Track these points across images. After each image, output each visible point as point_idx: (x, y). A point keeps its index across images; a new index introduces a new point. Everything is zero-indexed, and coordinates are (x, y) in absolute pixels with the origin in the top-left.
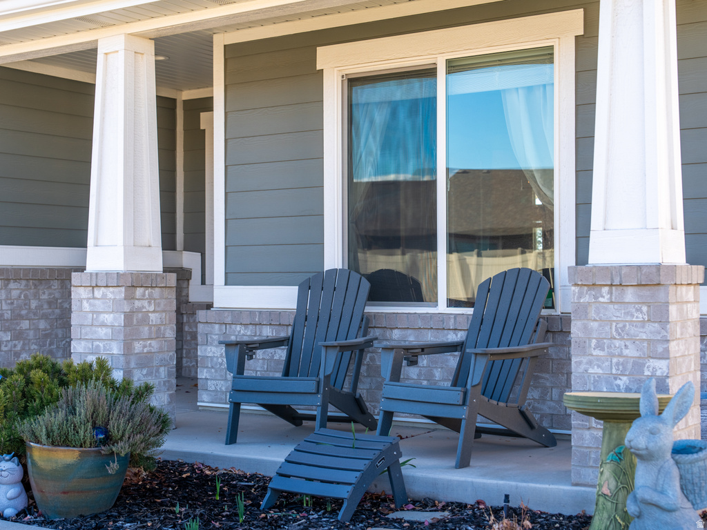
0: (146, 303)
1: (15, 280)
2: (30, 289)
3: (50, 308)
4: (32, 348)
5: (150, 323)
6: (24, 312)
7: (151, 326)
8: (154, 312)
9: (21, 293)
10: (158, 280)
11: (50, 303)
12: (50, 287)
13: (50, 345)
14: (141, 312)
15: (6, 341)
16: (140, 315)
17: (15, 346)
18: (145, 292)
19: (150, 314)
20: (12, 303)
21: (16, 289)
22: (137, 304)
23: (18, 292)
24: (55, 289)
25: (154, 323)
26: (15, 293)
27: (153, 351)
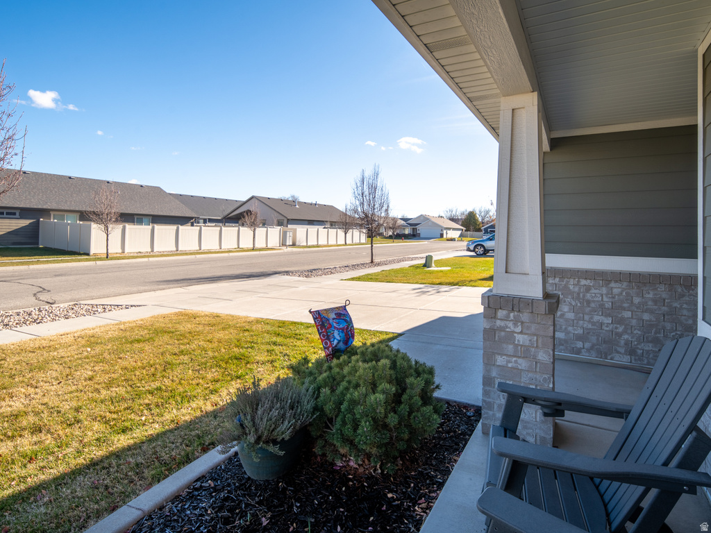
0: (510, 324)
1: (616, 282)
2: (633, 288)
3: (656, 305)
4: (635, 332)
5: (516, 342)
6: (626, 305)
7: (516, 346)
8: (521, 333)
9: (622, 291)
10: (521, 305)
11: (655, 301)
12: (656, 289)
13: (655, 333)
14: (505, 331)
15: (607, 323)
16: (503, 334)
17: (616, 328)
18: (509, 314)
19: (516, 335)
20: (613, 298)
21: (617, 288)
22: (499, 323)
23: (620, 290)
24: (662, 291)
25: (521, 343)
26: (616, 291)
27: (520, 368)
